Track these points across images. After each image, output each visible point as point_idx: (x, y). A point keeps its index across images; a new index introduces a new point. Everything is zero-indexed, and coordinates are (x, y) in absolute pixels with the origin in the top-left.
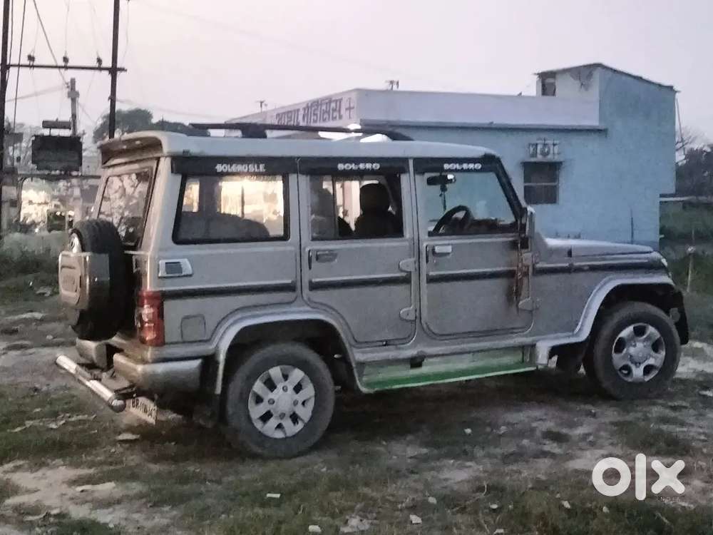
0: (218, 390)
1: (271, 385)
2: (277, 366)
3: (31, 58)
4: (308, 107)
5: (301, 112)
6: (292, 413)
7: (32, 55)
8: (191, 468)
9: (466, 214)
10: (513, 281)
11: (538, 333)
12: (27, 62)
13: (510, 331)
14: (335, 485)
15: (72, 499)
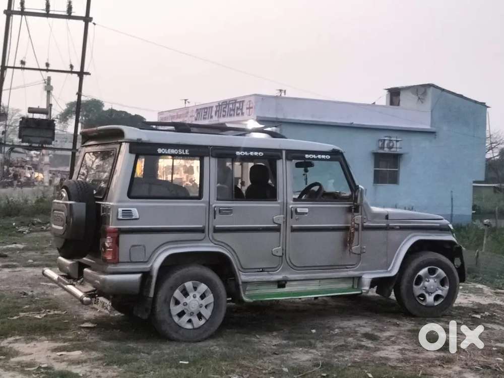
0: (151, 294)
1: (185, 293)
2: (190, 281)
3: (23, 63)
4: (219, 105)
5: (214, 109)
6: (198, 312)
7: (24, 60)
8: (131, 345)
9: (320, 188)
10: (348, 234)
11: (363, 269)
12: (20, 66)
13: (345, 267)
14: (224, 357)
15: (54, 359)
